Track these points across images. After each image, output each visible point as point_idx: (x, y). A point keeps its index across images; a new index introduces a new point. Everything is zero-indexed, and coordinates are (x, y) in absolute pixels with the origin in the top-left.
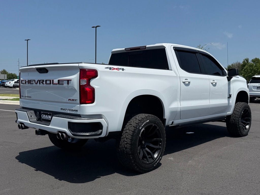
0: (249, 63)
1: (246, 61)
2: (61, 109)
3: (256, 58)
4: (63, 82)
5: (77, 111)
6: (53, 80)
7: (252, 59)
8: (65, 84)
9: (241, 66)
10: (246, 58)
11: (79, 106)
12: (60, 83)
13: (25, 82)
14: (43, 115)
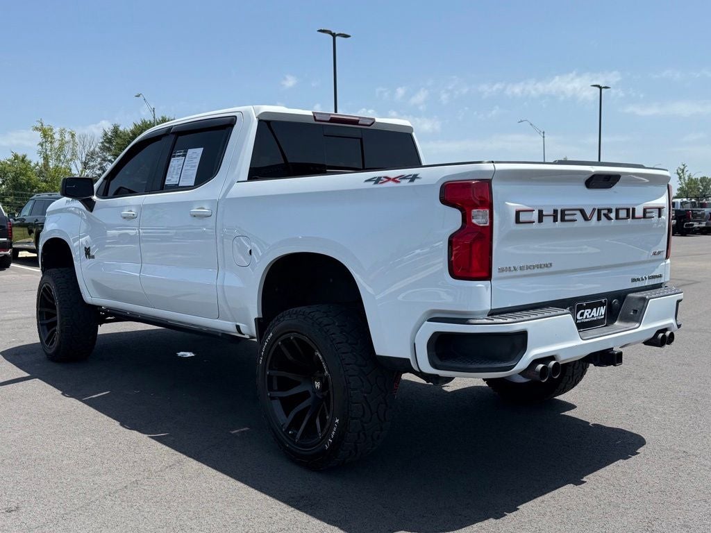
13: (535, 215)
14: (583, 311)
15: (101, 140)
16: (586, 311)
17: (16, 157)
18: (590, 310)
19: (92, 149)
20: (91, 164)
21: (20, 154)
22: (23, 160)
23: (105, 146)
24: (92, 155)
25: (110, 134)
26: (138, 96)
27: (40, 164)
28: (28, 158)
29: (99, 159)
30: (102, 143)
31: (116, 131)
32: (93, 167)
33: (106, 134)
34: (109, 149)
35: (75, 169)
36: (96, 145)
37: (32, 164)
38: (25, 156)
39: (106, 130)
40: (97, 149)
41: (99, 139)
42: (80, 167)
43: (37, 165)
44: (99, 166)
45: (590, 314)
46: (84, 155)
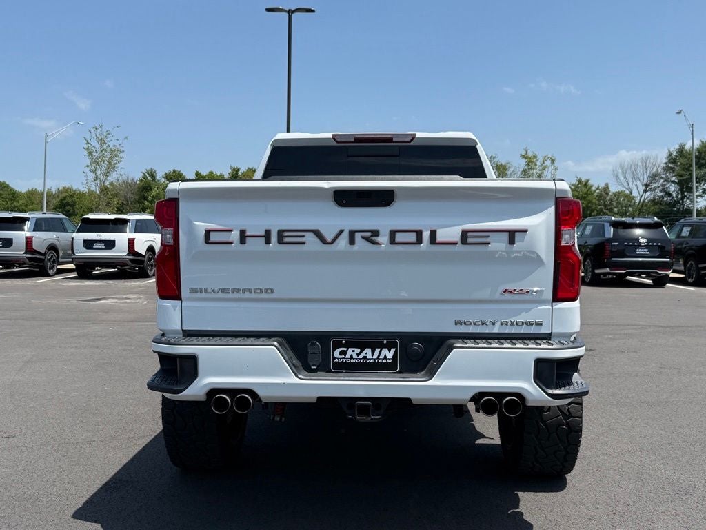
0: (158, 181)
1: (150, 175)
2: (458, 323)
3: (174, 171)
4: (488, 237)
5: (539, 324)
6: (433, 229)
7: (166, 174)
8: (498, 245)
9: (139, 188)
10: (149, 169)
11: (550, 307)
12: (470, 240)
13: (235, 236)
14: (345, 349)
15: (665, 161)
16: (350, 350)
17: (580, 182)
18: (358, 350)
19: (654, 170)
20: (654, 185)
21: (583, 179)
22: (586, 185)
23: (668, 166)
24: (654, 177)
25: (674, 154)
26: (679, 113)
27: (600, 188)
28: (591, 182)
29: (662, 181)
30: (666, 163)
31: (681, 150)
32: (655, 189)
33: (671, 155)
34: (672, 169)
35: (636, 191)
36: (659, 166)
37: (593, 188)
38: (588, 181)
39: (671, 150)
40: (660, 170)
41: (662, 159)
42: (641, 189)
43: (598, 188)
44: (661, 188)
45: (358, 355)
46: (646, 178)
